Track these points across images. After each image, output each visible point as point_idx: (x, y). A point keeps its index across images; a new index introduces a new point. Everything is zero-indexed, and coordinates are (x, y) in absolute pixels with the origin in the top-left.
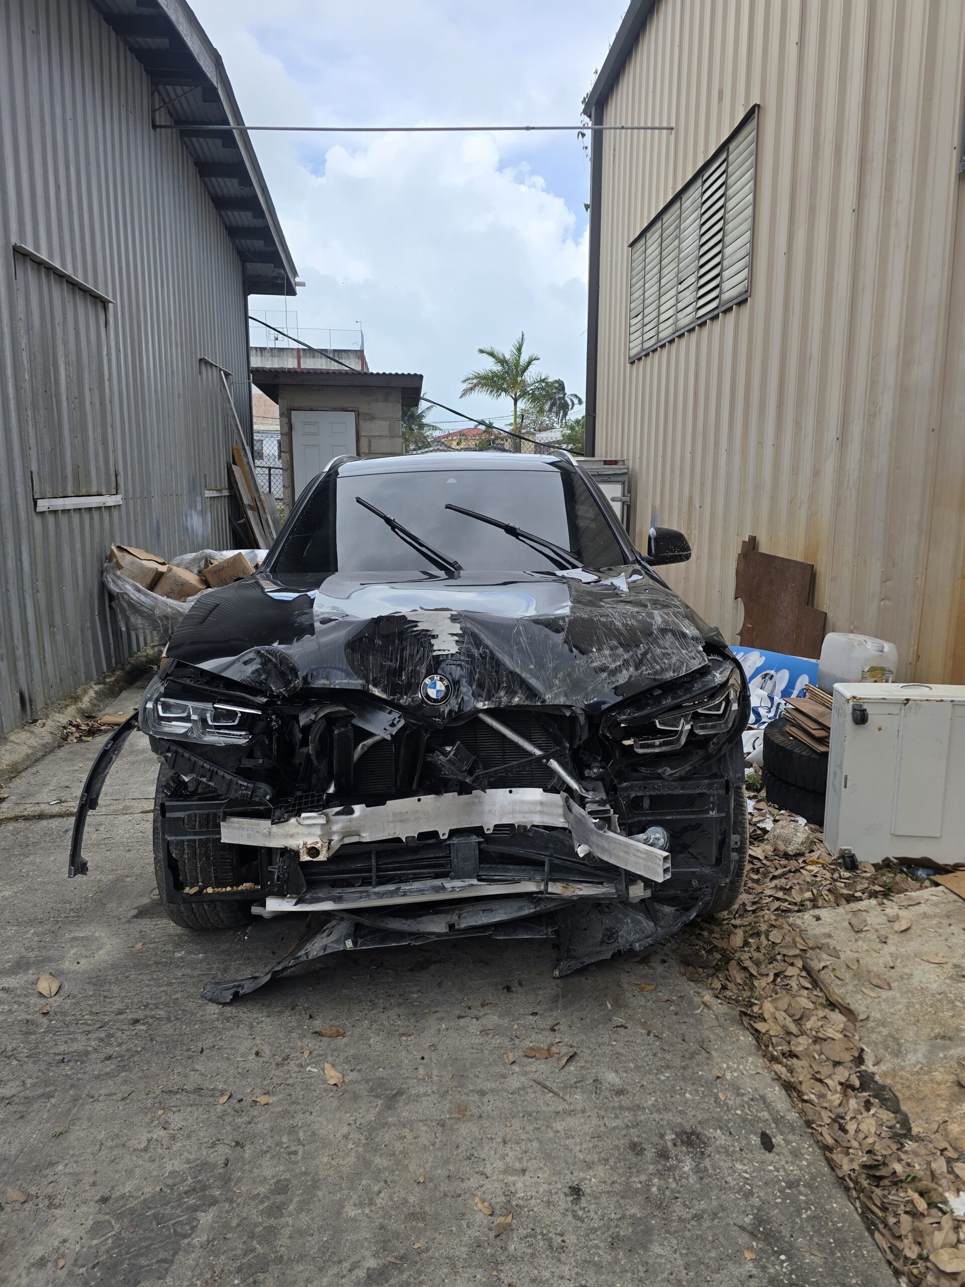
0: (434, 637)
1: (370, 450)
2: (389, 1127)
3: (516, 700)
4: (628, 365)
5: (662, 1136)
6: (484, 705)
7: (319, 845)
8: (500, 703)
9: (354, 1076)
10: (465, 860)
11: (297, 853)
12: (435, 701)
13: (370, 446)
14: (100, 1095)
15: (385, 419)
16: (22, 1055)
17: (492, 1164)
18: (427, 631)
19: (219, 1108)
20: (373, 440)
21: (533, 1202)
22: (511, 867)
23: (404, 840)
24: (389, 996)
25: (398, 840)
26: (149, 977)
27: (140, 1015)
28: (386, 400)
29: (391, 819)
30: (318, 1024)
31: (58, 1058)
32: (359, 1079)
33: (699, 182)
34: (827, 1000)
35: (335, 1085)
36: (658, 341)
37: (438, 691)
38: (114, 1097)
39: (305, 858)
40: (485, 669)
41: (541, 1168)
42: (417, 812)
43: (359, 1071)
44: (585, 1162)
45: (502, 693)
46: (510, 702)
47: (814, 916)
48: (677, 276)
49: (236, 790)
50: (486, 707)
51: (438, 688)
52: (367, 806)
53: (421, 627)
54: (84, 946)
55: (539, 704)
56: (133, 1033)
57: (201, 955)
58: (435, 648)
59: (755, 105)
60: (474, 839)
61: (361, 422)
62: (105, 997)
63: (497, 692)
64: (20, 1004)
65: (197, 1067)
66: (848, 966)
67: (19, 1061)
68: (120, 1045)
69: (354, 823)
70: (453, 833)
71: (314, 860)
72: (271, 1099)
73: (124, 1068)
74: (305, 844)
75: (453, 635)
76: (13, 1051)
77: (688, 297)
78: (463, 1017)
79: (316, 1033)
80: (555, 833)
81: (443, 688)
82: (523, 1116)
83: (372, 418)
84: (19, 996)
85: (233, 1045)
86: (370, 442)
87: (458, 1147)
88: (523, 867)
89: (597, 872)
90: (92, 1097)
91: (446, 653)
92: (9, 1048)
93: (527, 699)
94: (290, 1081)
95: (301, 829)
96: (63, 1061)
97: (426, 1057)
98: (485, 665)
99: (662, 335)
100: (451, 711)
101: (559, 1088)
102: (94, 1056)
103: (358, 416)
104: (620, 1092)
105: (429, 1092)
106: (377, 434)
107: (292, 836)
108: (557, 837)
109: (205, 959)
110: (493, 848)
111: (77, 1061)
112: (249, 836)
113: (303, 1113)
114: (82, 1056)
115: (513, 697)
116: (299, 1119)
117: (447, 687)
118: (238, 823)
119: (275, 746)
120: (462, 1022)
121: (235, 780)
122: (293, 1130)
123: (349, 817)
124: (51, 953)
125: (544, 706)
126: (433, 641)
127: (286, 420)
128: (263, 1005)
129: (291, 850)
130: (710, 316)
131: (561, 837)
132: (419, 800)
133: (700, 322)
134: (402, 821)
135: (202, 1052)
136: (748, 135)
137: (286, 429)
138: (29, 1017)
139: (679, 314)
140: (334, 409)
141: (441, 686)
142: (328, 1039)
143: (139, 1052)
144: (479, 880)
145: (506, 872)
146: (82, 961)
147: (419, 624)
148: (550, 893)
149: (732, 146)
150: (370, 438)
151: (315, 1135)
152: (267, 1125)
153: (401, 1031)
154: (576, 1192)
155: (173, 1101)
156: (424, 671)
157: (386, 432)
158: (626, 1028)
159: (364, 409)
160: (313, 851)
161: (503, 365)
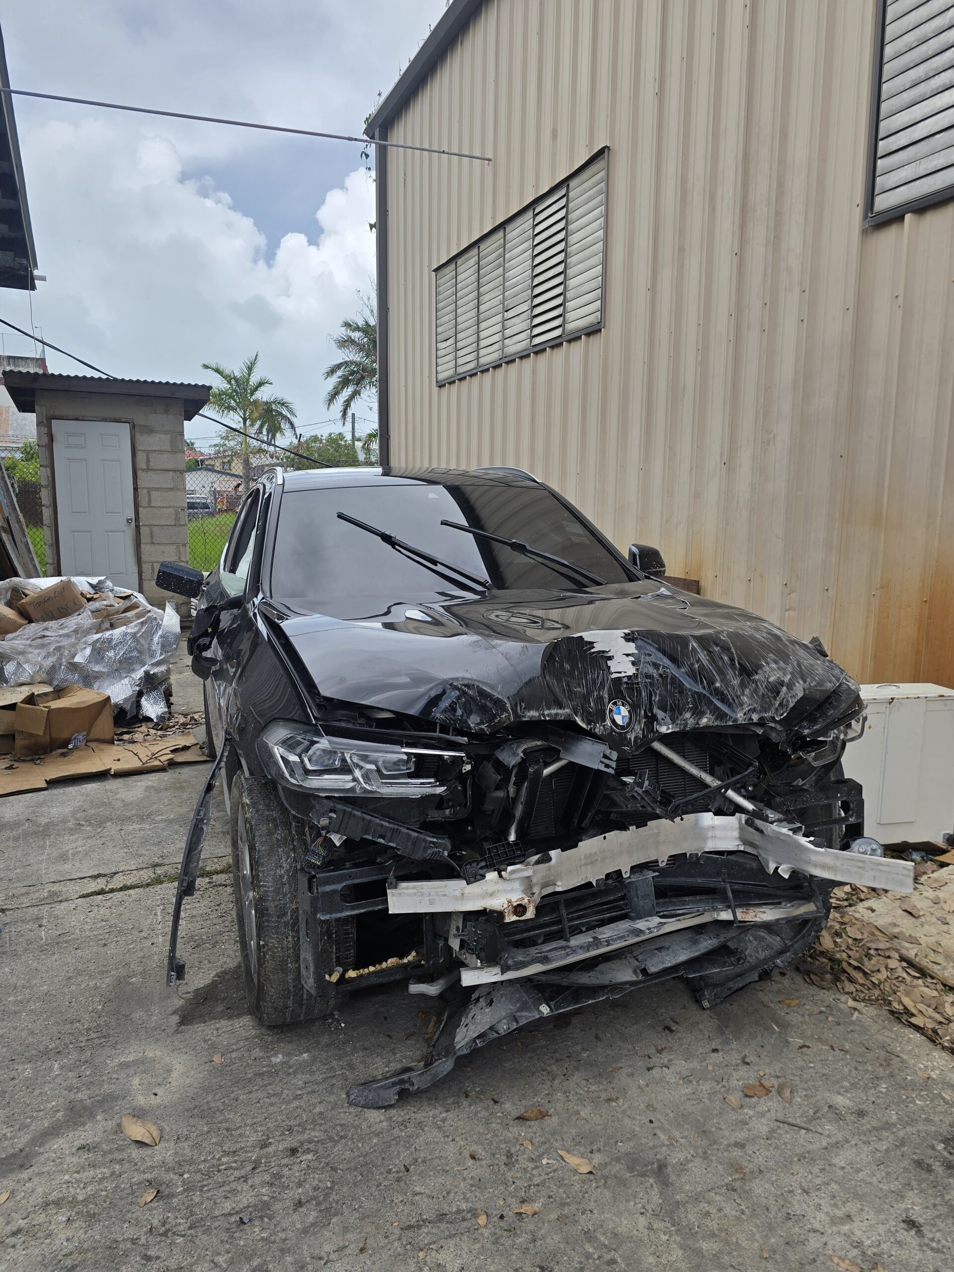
0: (610, 658)
1: (148, 466)
2: (684, 1206)
3: (704, 721)
4: (435, 389)
5: (933, 1148)
6: (668, 729)
7: (526, 901)
8: (686, 725)
9: (597, 1158)
10: (645, 897)
11: (501, 914)
12: (622, 727)
13: (148, 461)
14: (329, 1254)
15: (165, 432)
16: (182, 1228)
17: (815, 1218)
18: (604, 652)
19: (486, 1232)
20: (152, 456)
21: (885, 1247)
22: (687, 899)
23: (595, 884)
24: (557, 1061)
25: (589, 885)
26: (265, 1094)
27: (291, 1142)
28: (166, 412)
29: (583, 862)
30: (510, 1107)
31: (233, 1219)
32: (607, 1160)
33: (530, 214)
34: (945, 985)
35: (591, 1172)
36: (478, 366)
37: (623, 717)
38: (348, 1251)
39: (510, 918)
40: (666, 690)
41: (862, 1210)
42: (603, 851)
43: (599, 1150)
44: (893, 1192)
45: (688, 715)
46: (698, 724)
47: (867, 909)
48: (503, 303)
49: (425, 849)
50: (670, 731)
51: (623, 714)
52: (563, 850)
53: (597, 648)
54: (145, 1072)
55: (731, 723)
56: (304, 1166)
57: (305, 1055)
58: (612, 670)
59: (606, 147)
60: (651, 874)
61: (138, 437)
62: (227, 1129)
63: (681, 714)
64: (121, 1162)
65: (417, 1189)
66: (934, 951)
67: (183, 1236)
68: (300, 1184)
69: (552, 871)
70: (635, 869)
71: (521, 918)
72: (537, 1206)
73: (329, 1212)
74: (509, 902)
75: (628, 655)
76: (163, 1224)
77: (519, 324)
78: (652, 1068)
79: (518, 1118)
80: (732, 857)
81: (627, 714)
82: (799, 1160)
83: (150, 431)
84: (111, 1152)
85: (437, 1153)
86: (148, 457)
87: (768, 1209)
88: (698, 897)
89: (778, 892)
90: (320, 1259)
91: (623, 675)
92: (155, 1222)
93: (717, 719)
94: (537, 1180)
95: (502, 885)
96: (242, 1222)
97: (654, 1120)
98: (666, 685)
99: (483, 361)
100: (636, 738)
101: (804, 1122)
102: (278, 1206)
103: (133, 428)
104: (861, 1113)
105: (689, 1157)
106: (157, 448)
107: (491, 895)
108: (735, 862)
109: (314, 1059)
110: (669, 881)
111: (261, 1218)
112: (432, 902)
113: (583, 1213)
114: (263, 1210)
115: (700, 718)
116: (585, 1222)
117: (629, 711)
118: (415, 888)
119: (469, 793)
120: (656, 1073)
121: (422, 836)
122: (589, 1235)
123: (547, 865)
124: (106, 1088)
125: (737, 726)
126: (609, 663)
127: (44, 430)
128: (430, 1099)
129: (492, 912)
130: (550, 344)
131: (741, 860)
132: (605, 838)
133: (537, 349)
134: (592, 863)
135: (408, 1170)
136: (596, 173)
137: (45, 440)
138: (148, 1176)
139: (506, 341)
140: (105, 420)
141: (624, 711)
142: (537, 1123)
143: (331, 1188)
144: (661, 917)
145: (684, 905)
146: (160, 1091)
147: (595, 645)
148: (741, 922)
149: (573, 183)
150: (148, 453)
151: (616, 1235)
152: (557, 1238)
153: (604, 1096)
154: (911, 1224)
155: (424, 1236)
156: (606, 696)
157: (167, 447)
158: (809, 1047)
159: (140, 420)
160: (520, 909)
161: (229, 382)
